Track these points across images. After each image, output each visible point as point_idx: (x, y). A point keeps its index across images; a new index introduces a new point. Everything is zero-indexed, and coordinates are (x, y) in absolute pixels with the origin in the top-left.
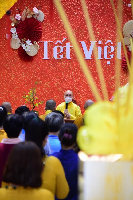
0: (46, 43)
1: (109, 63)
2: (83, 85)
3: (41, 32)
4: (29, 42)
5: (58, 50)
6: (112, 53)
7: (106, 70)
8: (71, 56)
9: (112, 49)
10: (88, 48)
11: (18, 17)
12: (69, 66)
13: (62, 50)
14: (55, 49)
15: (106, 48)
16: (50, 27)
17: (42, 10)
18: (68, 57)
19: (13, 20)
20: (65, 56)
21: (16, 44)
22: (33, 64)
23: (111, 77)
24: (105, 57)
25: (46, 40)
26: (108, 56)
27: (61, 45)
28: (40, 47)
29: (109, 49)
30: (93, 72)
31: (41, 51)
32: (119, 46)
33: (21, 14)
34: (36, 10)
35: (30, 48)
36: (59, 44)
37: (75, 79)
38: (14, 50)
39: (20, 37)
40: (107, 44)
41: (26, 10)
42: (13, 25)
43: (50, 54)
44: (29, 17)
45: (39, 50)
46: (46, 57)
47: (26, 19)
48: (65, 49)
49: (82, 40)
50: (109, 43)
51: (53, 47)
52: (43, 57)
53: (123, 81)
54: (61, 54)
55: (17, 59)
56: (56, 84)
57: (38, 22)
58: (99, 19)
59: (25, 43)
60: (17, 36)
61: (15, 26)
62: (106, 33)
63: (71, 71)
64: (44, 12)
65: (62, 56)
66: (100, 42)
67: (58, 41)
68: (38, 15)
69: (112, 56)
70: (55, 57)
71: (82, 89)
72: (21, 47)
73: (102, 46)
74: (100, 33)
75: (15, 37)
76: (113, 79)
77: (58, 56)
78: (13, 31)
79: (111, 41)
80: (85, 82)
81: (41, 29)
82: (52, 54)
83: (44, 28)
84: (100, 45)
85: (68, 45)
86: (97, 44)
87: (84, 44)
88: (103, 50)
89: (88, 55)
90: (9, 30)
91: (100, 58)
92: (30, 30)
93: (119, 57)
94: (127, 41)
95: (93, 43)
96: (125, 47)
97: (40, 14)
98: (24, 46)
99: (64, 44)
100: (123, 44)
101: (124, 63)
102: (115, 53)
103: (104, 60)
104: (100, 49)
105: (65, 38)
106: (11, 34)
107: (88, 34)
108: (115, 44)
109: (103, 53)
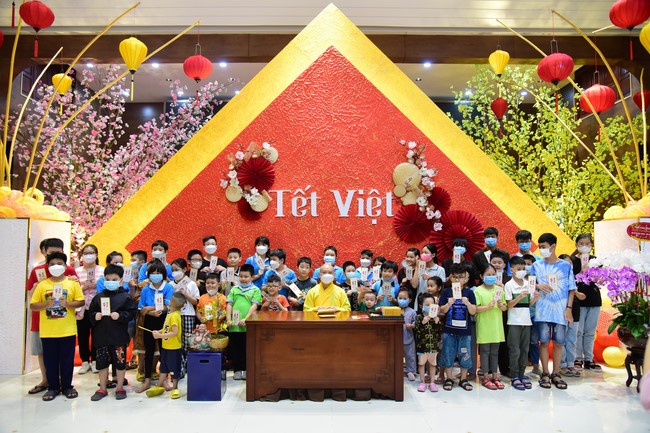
0: (280, 194)
1: (374, 222)
3: (273, 177)
4: (254, 191)
5: (299, 202)
6: (378, 208)
7: (370, 232)
8: (318, 212)
9: (379, 203)
10: (344, 201)
11: (240, 155)
12: (314, 227)
13: (304, 203)
14: (294, 201)
15: (369, 200)
16: (286, 171)
17: (275, 147)
18: (314, 213)
19: (231, 160)
20: (309, 212)
21: (235, 194)
22: (259, 225)
23: (378, 242)
24: (370, 213)
25: (281, 188)
26: (374, 212)
27: (303, 196)
28: (271, 199)
29: (374, 201)
30: (352, 235)
31: (272, 205)
32: (389, 196)
33: (242, 149)
34: (266, 146)
35: (257, 200)
36: (299, 193)
38: (232, 203)
39: (242, 185)
40: (371, 195)
41: (252, 145)
42: (232, 167)
43: (287, 208)
44: (255, 156)
45: (270, 203)
46: (280, 213)
47: (252, 159)
48: (309, 201)
49: (336, 188)
50: (374, 194)
51: (291, 198)
52: (276, 213)
53: (396, 248)
54: (303, 208)
55: (236, 215)
56: (295, 254)
57: (268, 163)
58: (358, 159)
59: (249, 192)
60: (238, 182)
61: (235, 169)
62: (369, 179)
63: (318, 234)
64: (279, 149)
65: (304, 212)
66: (361, 192)
67: (298, 191)
68: (269, 154)
69: (379, 212)
70: (294, 213)
72: (243, 199)
73: (365, 197)
74: (361, 179)
75: (235, 183)
76: (381, 245)
77: (299, 211)
78: (233, 175)
79: (377, 191)
81: (273, 172)
82: (290, 208)
83: (278, 172)
84: (361, 196)
85: (314, 196)
86: (356, 195)
87: (337, 194)
88: (365, 203)
89: (344, 211)
90: (225, 174)
91: (361, 214)
92: (257, 174)
93: (389, 213)
94: (400, 191)
95: (351, 193)
96: (397, 200)
97: (272, 153)
98: (247, 197)
99: (308, 194)
100: (394, 195)
101: (397, 222)
102: (383, 207)
103: (367, 218)
104: (361, 201)
105: (309, 187)
106: (229, 179)
107: (343, 180)
108: (382, 195)
109: (365, 208)
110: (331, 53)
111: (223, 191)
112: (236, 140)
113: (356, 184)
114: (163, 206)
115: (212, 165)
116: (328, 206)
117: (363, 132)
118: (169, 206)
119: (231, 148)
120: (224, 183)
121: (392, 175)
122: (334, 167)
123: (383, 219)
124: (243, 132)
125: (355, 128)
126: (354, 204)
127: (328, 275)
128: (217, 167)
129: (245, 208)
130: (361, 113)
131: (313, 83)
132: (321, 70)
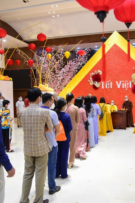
0: (103, 83)
1: (127, 89)
3: (101, 79)
4: (96, 82)
5: (108, 85)
9: (128, 84)
10: (119, 84)
11: (93, 74)
12: (111, 91)
13: (109, 85)
14: (106, 84)
15: (125, 84)
18: (111, 87)
19: (91, 75)
20: (110, 87)
21: (92, 83)
22: (98, 91)
23: (127, 94)
24: (125, 87)
25: (103, 81)
26: (126, 87)
29: (127, 84)
31: (101, 86)
32: (130, 83)
33: (93, 72)
34: (99, 71)
35: (97, 85)
36: (108, 82)
38: (91, 85)
39: (93, 81)
41: (96, 71)
42: (91, 77)
44: (96, 73)
45: (100, 85)
46: (103, 88)
47: (96, 74)
48: (110, 84)
49: (117, 81)
50: (127, 82)
52: (102, 87)
55: (92, 89)
57: (100, 75)
58: (122, 73)
61: (92, 77)
62: (125, 78)
64: (102, 71)
65: (109, 87)
66: (123, 82)
69: (128, 87)
70: (106, 87)
72: (94, 84)
74: (123, 78)
75: (92, 81)
77: (108, 87)
78: (91, 79)
83: (102, 77)
84: (123, 83)
85: (111, 83)
86: (122, 82)
87: (117, 82)
88: (124, 84)
89: (119, 86)
90: (89, 78)
91: (123, 87)
92: (97, 78)
93: (130, 87)
94: (133, 81)
95: (120, 82)
96: (132, 83)
97: (100, 72)
98: (95, 84)
99: (110, 82)
100: (132, 82)
101: (132, 89)
102: (129, 86)
103: (125, 88)
104: (123, 84)
105: (110, 81)
106: (90, 80)
107: (118, 79)
108: (129, 82)
109: (124, 86)
110: (115, 46)
111: (89, 82)
112: (92, 70)
113: (121, 80)
114: (75, 87)
115: (86, 76)
116: (115, 85)
117: (124, 66)
118: (76, 87)
119: (91, 72)
120: (89, 81)
121: (131, 77)
122: (116, 75)
123: (129, 88)
124: (93, 68)
125: (121, 65)
126: (121, 85)
127: (112, 103)
128: (87, 76)
129: (94, 87)
130: (123, 61)
131: (111, 54)
132: (112, 50)
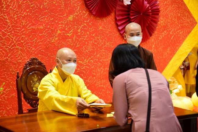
2: (24, 31)
7: (60, 3)
30: (40, 6)
37: (9, 20)
53: (85, 24)
71: (23, 37)
76: (71, 20)
80: (27, 26)
